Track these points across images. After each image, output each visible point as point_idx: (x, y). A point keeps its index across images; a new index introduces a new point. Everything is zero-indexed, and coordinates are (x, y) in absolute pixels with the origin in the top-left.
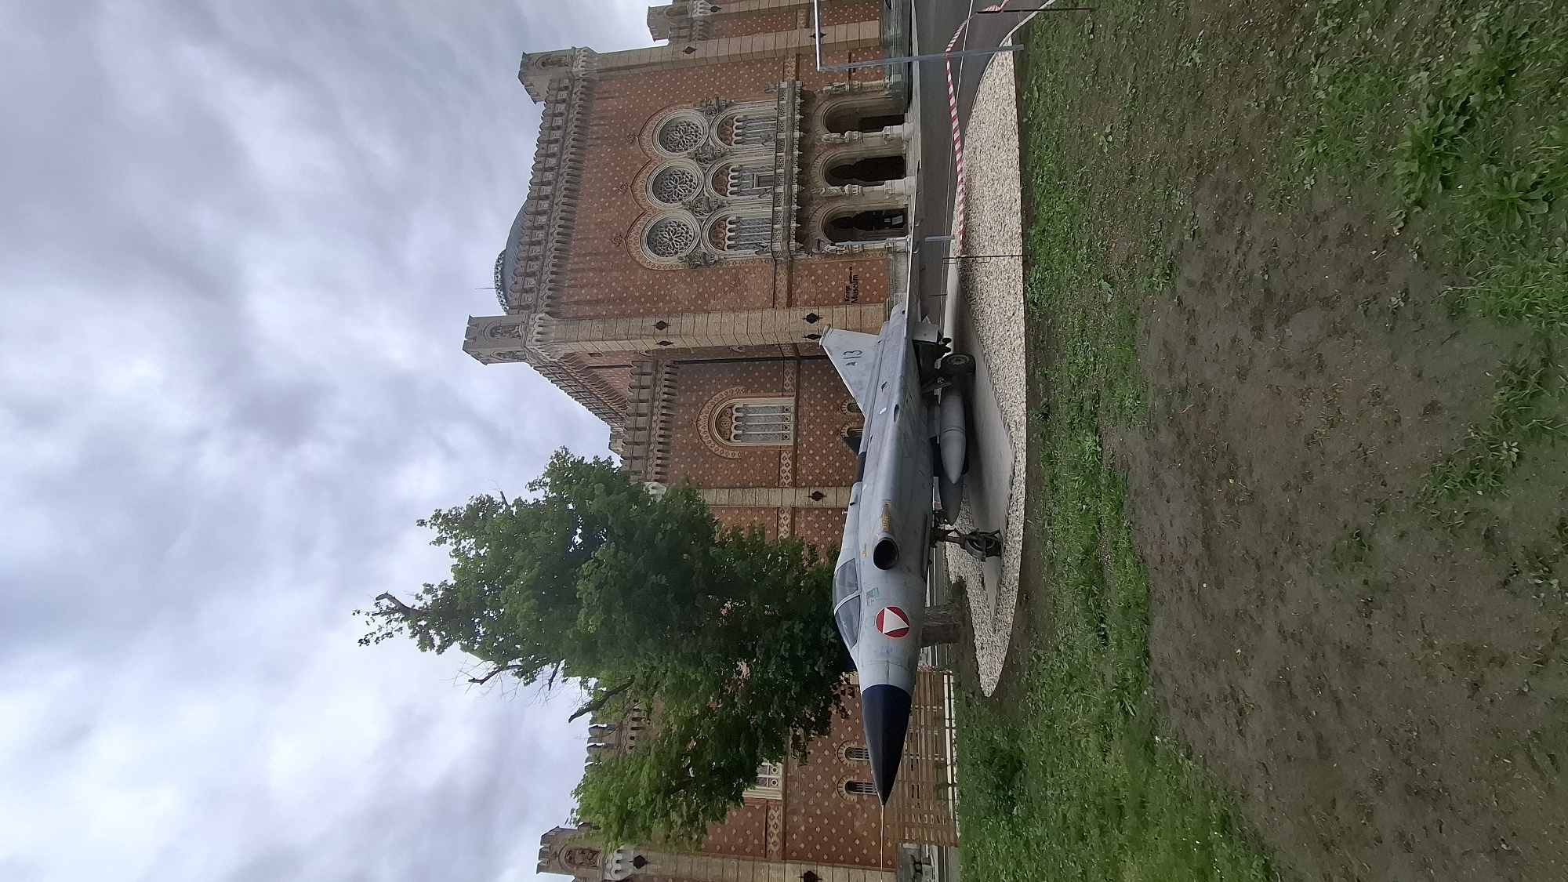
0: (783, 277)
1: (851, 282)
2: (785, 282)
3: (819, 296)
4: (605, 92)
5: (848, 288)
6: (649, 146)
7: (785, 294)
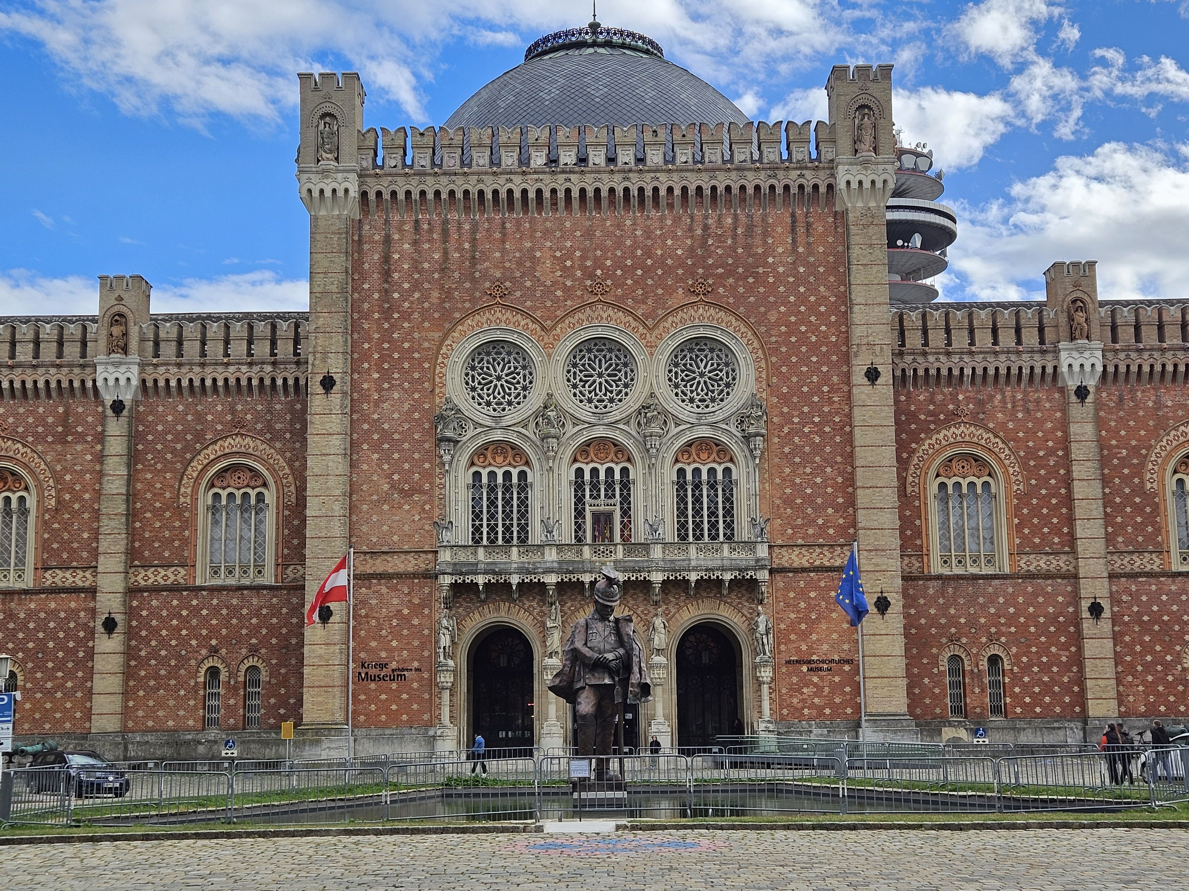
0: (410, 564)
1: (393, 671)
2: (401, 568)
3: (373, 622)
4: (809, 225)
5: (383, 666)
6: (682, 321)
7: (380, 570)
